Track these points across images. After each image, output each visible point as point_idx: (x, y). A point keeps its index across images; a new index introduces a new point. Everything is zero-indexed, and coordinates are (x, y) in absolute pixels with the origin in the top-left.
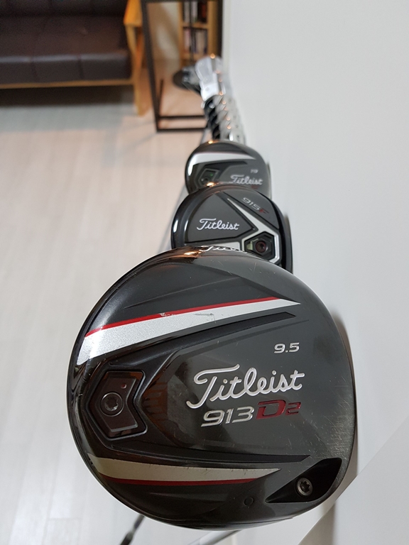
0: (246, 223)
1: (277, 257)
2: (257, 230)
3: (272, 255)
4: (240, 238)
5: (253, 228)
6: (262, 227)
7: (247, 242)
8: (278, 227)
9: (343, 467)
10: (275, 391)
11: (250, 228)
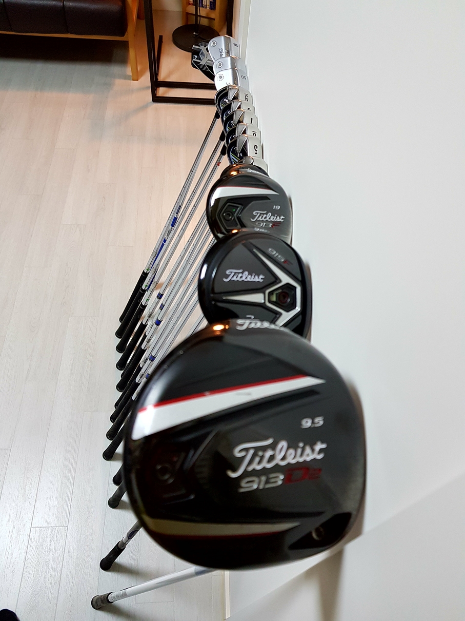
0: (270, 275)
1: (298, 309)
2: (280, 281)
3: (293, 306)
4: (264, 289)
5: (277, 280)
6: (285, 279)
7: (271, 293)
8: (300, 279)
9: (352, 520)
10: (301, 460)
11: (273, 279)
